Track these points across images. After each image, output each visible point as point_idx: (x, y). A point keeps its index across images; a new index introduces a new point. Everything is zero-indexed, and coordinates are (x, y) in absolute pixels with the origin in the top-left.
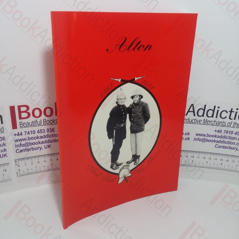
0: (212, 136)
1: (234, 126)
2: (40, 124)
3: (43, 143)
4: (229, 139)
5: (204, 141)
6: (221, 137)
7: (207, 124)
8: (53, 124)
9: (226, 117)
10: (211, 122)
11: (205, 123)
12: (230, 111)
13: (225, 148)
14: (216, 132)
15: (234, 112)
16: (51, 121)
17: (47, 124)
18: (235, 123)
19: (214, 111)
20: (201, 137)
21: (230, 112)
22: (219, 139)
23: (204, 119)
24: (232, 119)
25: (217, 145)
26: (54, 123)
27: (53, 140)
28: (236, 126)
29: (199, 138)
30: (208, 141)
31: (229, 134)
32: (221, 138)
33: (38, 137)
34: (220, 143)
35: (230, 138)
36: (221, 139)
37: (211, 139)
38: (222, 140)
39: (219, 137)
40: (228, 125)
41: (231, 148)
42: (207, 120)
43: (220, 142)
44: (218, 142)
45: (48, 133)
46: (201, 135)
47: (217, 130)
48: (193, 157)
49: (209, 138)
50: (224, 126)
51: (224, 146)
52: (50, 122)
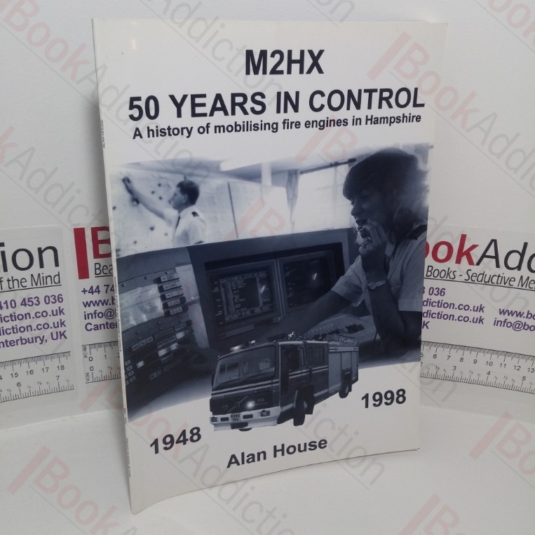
5: (518, 327)
11: (522, 286)
20: (512, 319)
23: (522, 277)
29: (507, 321)
42: (528, 278)
46: (511, 313)
48: (491, 364)
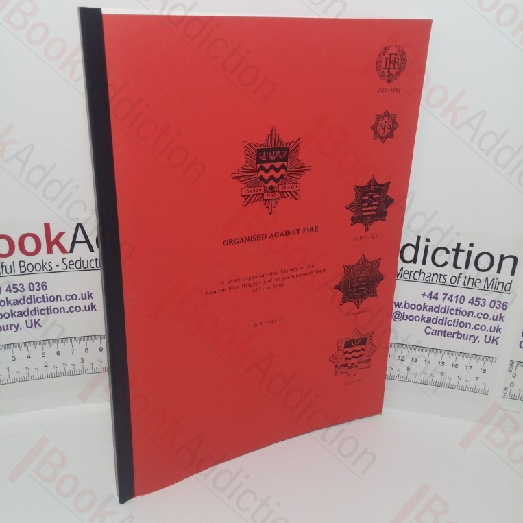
0: (416, 307)
1: (466, 283)
2: (11, 272)
3: (21, 314)
4: (456, 314)
6: (438, 309)
7: (403, 278)
8: (41, 271)
9: (446, 263)
10: (412, 274)
12: (455, 247)
13: (449, 335)
14: (426, 297)
15: (463, 251)
16: (38, 265)
17: (27, 272)
18: (468, 276)
19: (417, 248)
21: (454, 252)
22: (433, 315)
24: (460, 268)
25: (428, 329)
26: (45, 271)
27: (45, 308)
28: (470, 286)
30: (408, 318)
31: (456, 302)
32: (438, 312)
33: (8, 302)
34: (436, 323)
35: (458, 312)
36: (437, 314)
37: (415, 313)
38: (441, 316)
39: (432, 309)
40: (453, 282)
41: (462, 336)
42: (402, 268)
43: (437, 321)
44: (430, 320)
45: (32, 293)
47: (427, 294)
49: (409, 312)
50: (443, 284)
51: (445, 331)
52: (34, 267)
